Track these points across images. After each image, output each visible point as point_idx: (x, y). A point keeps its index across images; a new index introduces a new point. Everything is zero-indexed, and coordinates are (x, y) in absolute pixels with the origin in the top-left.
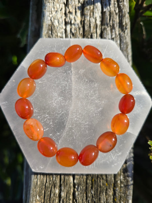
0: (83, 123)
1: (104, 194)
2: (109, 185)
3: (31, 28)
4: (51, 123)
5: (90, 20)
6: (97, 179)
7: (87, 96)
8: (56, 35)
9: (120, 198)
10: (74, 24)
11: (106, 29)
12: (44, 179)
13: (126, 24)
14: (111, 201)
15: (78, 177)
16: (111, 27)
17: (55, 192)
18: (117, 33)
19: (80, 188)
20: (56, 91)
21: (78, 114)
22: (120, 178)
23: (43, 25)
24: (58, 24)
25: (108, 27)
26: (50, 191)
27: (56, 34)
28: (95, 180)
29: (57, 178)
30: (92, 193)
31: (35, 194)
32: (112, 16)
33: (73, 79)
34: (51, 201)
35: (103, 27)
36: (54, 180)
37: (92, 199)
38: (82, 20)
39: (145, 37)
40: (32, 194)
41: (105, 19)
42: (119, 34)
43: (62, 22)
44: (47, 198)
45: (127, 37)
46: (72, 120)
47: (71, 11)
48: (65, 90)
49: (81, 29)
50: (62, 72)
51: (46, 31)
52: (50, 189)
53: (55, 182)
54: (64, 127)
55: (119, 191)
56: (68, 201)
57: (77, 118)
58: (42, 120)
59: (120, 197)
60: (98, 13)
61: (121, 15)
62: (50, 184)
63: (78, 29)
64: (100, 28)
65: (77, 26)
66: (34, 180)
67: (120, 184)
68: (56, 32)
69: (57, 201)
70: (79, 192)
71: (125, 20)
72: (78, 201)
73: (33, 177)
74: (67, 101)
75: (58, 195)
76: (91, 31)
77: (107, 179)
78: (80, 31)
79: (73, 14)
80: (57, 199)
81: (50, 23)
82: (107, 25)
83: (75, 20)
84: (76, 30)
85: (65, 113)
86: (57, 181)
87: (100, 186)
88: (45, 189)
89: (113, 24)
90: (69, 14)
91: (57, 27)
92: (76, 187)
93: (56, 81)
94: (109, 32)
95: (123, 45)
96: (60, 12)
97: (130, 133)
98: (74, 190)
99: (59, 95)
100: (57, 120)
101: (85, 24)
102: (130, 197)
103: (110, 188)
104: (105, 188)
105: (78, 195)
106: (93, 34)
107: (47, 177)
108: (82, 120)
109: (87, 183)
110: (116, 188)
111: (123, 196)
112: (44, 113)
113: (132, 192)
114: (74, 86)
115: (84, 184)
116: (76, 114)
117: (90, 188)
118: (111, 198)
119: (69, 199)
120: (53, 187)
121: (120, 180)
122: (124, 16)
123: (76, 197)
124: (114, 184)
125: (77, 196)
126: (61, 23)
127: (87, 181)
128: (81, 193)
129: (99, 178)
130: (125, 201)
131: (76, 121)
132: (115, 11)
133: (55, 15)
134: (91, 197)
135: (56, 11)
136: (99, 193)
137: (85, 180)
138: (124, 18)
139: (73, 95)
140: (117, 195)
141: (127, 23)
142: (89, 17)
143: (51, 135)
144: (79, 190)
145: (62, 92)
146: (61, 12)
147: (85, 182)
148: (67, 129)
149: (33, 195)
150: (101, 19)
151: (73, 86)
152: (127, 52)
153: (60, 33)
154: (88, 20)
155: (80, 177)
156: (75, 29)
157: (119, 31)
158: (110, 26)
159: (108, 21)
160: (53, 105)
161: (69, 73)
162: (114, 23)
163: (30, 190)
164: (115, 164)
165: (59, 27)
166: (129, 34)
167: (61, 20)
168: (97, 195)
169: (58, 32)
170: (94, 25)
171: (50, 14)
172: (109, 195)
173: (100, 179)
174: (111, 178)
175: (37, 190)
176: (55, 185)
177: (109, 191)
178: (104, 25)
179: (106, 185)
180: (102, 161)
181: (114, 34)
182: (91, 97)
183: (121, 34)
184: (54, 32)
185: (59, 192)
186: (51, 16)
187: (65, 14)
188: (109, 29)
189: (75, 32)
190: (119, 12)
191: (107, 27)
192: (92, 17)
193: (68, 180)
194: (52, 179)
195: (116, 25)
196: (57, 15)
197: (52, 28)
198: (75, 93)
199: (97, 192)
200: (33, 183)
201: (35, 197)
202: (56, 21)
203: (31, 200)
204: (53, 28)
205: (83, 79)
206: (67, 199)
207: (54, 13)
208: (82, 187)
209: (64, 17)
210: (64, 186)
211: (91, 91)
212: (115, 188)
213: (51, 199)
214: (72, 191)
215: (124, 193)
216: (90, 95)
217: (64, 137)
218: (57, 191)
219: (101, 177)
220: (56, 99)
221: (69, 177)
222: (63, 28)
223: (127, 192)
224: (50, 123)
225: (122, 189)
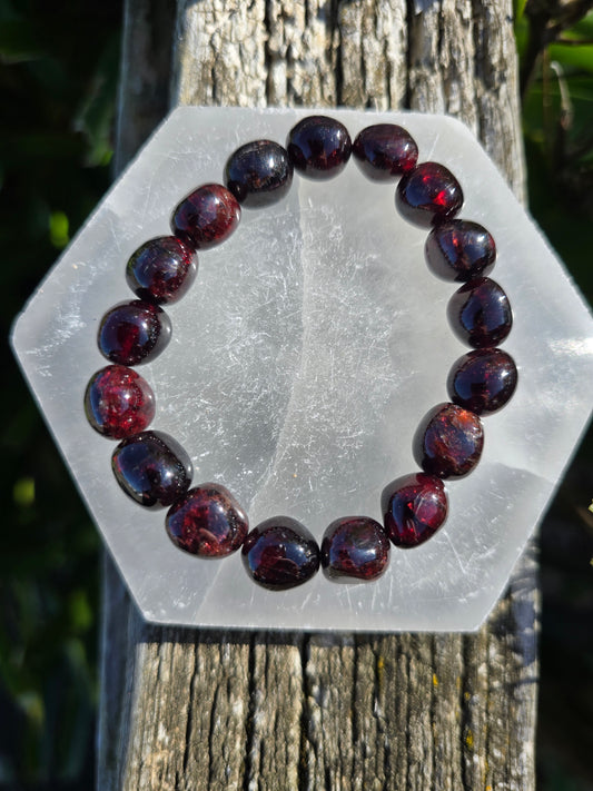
0: (345, 434)
1: (426, 718)
2: (445, 682)
3: (130, 79)
4: (220, 431)
5: (362, 44)
6: (398, 657)
7: (362, 330)
8: (230, 101)
9: (488, 736)
10: (302, 62)
11: (426, 78)
12: (186, 662)
13: (502, 61)
14: (452, 748)
15: (321, 651)
16: (446, 73)
17: (231, 711)
18: (470, 95)
19: (328, 693)
20: (240, 309)
21: (325, 396)
22: (485, 654)
23: (179, 66)
24: (238, 62)
25: (433, 72)
26: (210, 707)
27: (233, 98)
28: (387, 665)
29: (237, 654)
30: (376, 716)
31: (152, 719)
32: (448, 31)
33: (305, 262)
34: (213, 748)
35: (413, 74)
36: (226, 664)
37: (377, 739)
38: (331, 46)
40: (139, 721)
41: (422, 42)
42: (477, 100)
43: (256, 51)
44: (197, 730)
45: (507, 111)
46: (301, 421)
47: (289, 9)
48: (272, 304)
49: (330, 80)
50: (263, 235)
51: (191, 85)
52: (211, 699)
53: (232, 670)
54: (272, 447)
55: (484, 707)
56: (283, 746)
57: (322, 412)
58: (183, 418)
59: (489, 730)
60: (394, 18)
61: (481, 27)
62: (210, 679)
63: (316, 80)
64: (403, 75)
65: (312, 68)
66: (153, 665)
67: (489, 678)
68: (232, 89)
69: (238, 746)
70: (325, 712)
71: (498, 47)
72: (321, 746)
73: (144, 651)
74: (283, 348)
75: (240, 725)
76: (368, 88)
77: (436, 657)
78: (325, 86)
79: (297, 23)
80: (239, 739)
81: (207, 55)
82: (431, 65)
83: (306, 47)
84: (311, 83)
85: (274, 393)
86: (239, 669)
87: (410, 685)
88: (191, 700)
89: (453, 62)
90: (281, 21)
91: (236, 73)
92: (316, 689)
93: (238, 269)
94: (439, 91)
95: (491, 140)
96: (247, 16)
97: (529, 475)
98: (306, 705)
99: (251, 324)
100: (243, 421)
101: (346, 59)
102: (525, 730)
103: (446, 696)
104: (429, 696)
105: (322, 722)
106: (376, 100)
107: (200, 651)
108: (343, 423)
109: (355, 676)
110: (472, 694)
111: (498, 727)
112: (194, 392)
113: (532, 712)
114: (309, 289)
115: (347, 679)
116: (318, 398)
117: (370, 696)
118: (451, 735)
119: (286, 739)
120: (223, 690)
121: (488, 661)
122: (496, 32)
123: (313, 730)
124: (465, 679)
125: (318, 728)
126: (251, 56)
127: (355, 669)
128: (333, 715)
129: (404, 657)
130: (507, 745)
131: (318, 424)
132: (459, 11)
133: (228, 27)
134: (374, 731)
135: (232, 12)
136: (403, 714)
137: (349, 664)
138: (494, 40)
139: (304, 324)
140: (476, 722)
141: (505, 56)
142: (358, 35)
143: (218, 476)
144: (326, 703)
145: (262, 311)
146: (250, 14)
147: (350, 673)
148: (281, 454)
149: (144, 722)
150: (404, 44)
151: (306, 290)
152: (506, 167)
153: (247, 93)
154: (355, 47)
155: (330, 649)
156: (307, 81)
157: (476, 90)
158: (442, 67)
159: (434, 49)
160: (228, 362)
161: (290, 239)
162: (456, 57)
163: (130, 706)
164: (471, 594)
165: (243, 70)
166: (515, 101)
167: (249, 46)
168: (397, 721)
169: (238, 90)
170: (380, 64)
171: (206, 22)
172: (445, 724)
173: (409, 659)
174: (452, 657)
175: (159, 701)
176: (232, 682)
177: (444, 708)
178: (418, 65)
179: (432, 684)
180: (421, 581)
181: (455, 97)
182: (376, 330)
183: (483, 101)
184: (225, 89)
185: (248, 711)
186: (211, 29)
187: (267, 22)
188: (435, 80)
189: (307, 89)
190: (475, 16)
191: (428, 73)
192: (372, 34)
193: (282, 663)
194: (217, 659)
195: (463, 64)
196: (236, 27)
197: (215, 80)
198: (315, 317)
199: (397, 712)
200: (141, 676)
201: (152, 731)
202: (232, 50)
203: (137, 742)
204: (218, 75)
205: (344, 262)
206: (276, 739)
207: (223, 19)
208: (336, 691)
209: (261, 37)
210: (266, 686)
211: (378, 310)
212: (467, 695)
213: (214, 737)
214: (298, 706)
215: (502, 716)
216: (371, 323)
217: (270, 485)
218: (239, 708)
219: (411, 652)
220: (239, 339)
221: (287, 653)
222: (257, 76)
223: (517, 709)
224: (215, 430)
225: (495, 697)
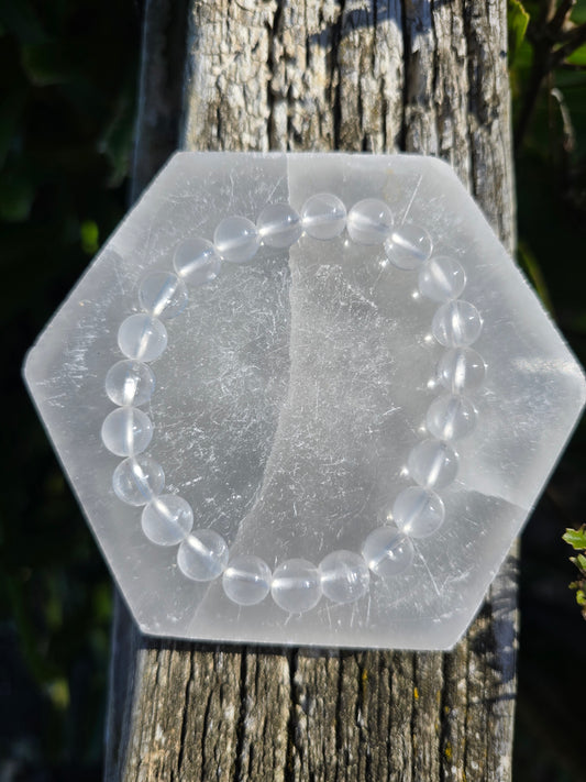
0: (328, 461)
1: (407, 729)
2: (426, 695)
3: (145, 117)
4: (212, 458)
5: (359, 82)
6: (381, 671)
7: (346, 363)
8: (233, 140)
9: (466, 749)
10: (302, 101)
11: (420, 116)
12: (182, 668)
13: (495, 97)
14: (431, 759)
15: (309, 662)
16: (440, 110)
17: (223, 716)
18: (463, 131)
19: (314, 702)
20: (232, 344)
21: (309, 426)
22: (465, 670)
23: (187, 106)
24: (241, 102)
25: (428, 109)
26: (204, 712)
27: (236, 137)
28: (370, 677)
29: (229, 663)
30: (359, 725)
31: (150, 721)
32: (443, 69)
33: (293, 300)
34: (206, 751)
35: (409, 111)
36: (219, 671)
37: (359, 748)
38: (331, 85)
39: (570, 144)
40: (139, 722)
41: (418, 80)
42: (470, 135)
43: (259, 91)
44: (192, 731)
45: (498, 146)
46: (288, 449)
47: (291, 51)
48: (263, 339)
49: (329, 118)
50: (254, 274)
51: (198, 125)
52: (205, 703)
53: (225, 677)
54: (259, 473)
55: (463, 721)
56: (271, 750)
57: (307, 441)
58: (178, 446)
59: (467, 743)
60: (391, 57)
61: (475, 63)
62: (204, 685)
63: (315, 118)
64: (399, 112)
65: (311, 107)
66: (151, 670)
67: (468, 693)
68: (236, 129)
69: (229, 748)
70: (311, 720)
71: (491, 84)
72: (306, 752)
73: (144, 657)
74: (272, 380)
75: (232, 729)
76: (365, 126)
77: (418, 672)
78: (323, 124)
79: (298, 64)
80: (230, 742)
81: (213, 96)
82: (426, 102)
83: (306, 87)
84: (310, 121)
85: (263, 422)
86: (232, 676)
87: (392, 697)
88: (187, 704)
89: (447, 100)
90: (283, 63)
91: (240, 113)
92: (302, 698)
93: (231, 306)
94: (432, 128)
95: (483, 174)
96: (252, 58)
97: (503, 502)
98: (293, 712)
99: (242, 357)
100: (233, 449)
101: (343, 98)
102: (502, 744)
103: (426, 709)
104: (410, 708)
105: (307, 729)
106: (372, 137)
107: (195, 659)
108: (326, 450)
109: (340, 686)
110: (452, 709)
111: (476, 740)
112: (189, 421)
113: (511, 728)
114: (297, 324)
115: (333, 689)
116: (303, 427)
117: (354, 706)
118: (430, 747)
119: (273, 744)
120: (215, 696)
121: (467, 677)
122: (490, 68)
123: (300, 736)
124: (445, 693)
125: (303, 735)
126: (254, 96)
127: (340, 680)
128: (318, 723)
129: (386, 670)
130: (484, 758)
131: (303, 452)
132: (454, 49)
133: (233, 69)
134: (357, 739)
135: (238, 54)
136: (384, 726)
137: (334, 675)
138: (487, 77)
139: (291, 358)
140: (455, 735)
141: (498, 92)
142: (355, 75)
143: (209, 500)
144: (311, 711)
145: (252, 346)
146: (254, 56)
147: (335, 684)
148: (268, 480)
149: (143, 723)
150: (401, 81)
151: (294, 326)
152: (496, 200)
153: (250, 133)
154: (353, 86)
155: (317, 662)
156: (306, 120)
157: (469, 126)
158: (436, 104)
159: (429, 87)
160: (221, 393)
161: (279, 278)
162: (449, 94)
163: (131, 707)
164: (445, 616)
165: (246, 109)
166: (508, 136)
167: (253, 87)
168: (379, 731)
169: (242, 129)
170: (377, 102)
171: (213, 64)
172: (424, 735)
173: (391, 672)
174: (432, 672)
175: (157, 704)
176: (225, 688)
177: (424, 720)
178: (414, 102)
179: (414, 697)
180: (397, 602)
181: (448, 134)
182: (358, 364)
183: (476, 136)
184: (229, 128)
185: (239, 716)
186: (217, 70)
187: (271, 63)
188: (429, 117)
189: (306, 127)
190: (469, 52)
191: (422, 111)
192: (369, 74)
193: (271, 672)
194: (211, 666)
195: (456, 101)
196: (241, 69)
197: (220, 117)
198: (302, 351)
199: (379, 723)
200: (141, 680)
201: (150, 731)
202: (237, 91)
203: (136, 741)
204: (223, 115)
205: (330, 298)
206: (265, 744)
207: (229, 61)
208: (321, 700)
209: (264, 76)
210: (256, 694)
211: (361, 345)
212: (447, 709)
213: (207, 739)
214: (286, 713)
215: (481, 730)
216: (354, 356)
217: (257, 508)
218: (231, 713)
219: (393, 666)
220: (230, 372)
221: (276, 663)
222: (260, 115)
223: (495, 724)
224: (207, 457)
225: (473, 712)
